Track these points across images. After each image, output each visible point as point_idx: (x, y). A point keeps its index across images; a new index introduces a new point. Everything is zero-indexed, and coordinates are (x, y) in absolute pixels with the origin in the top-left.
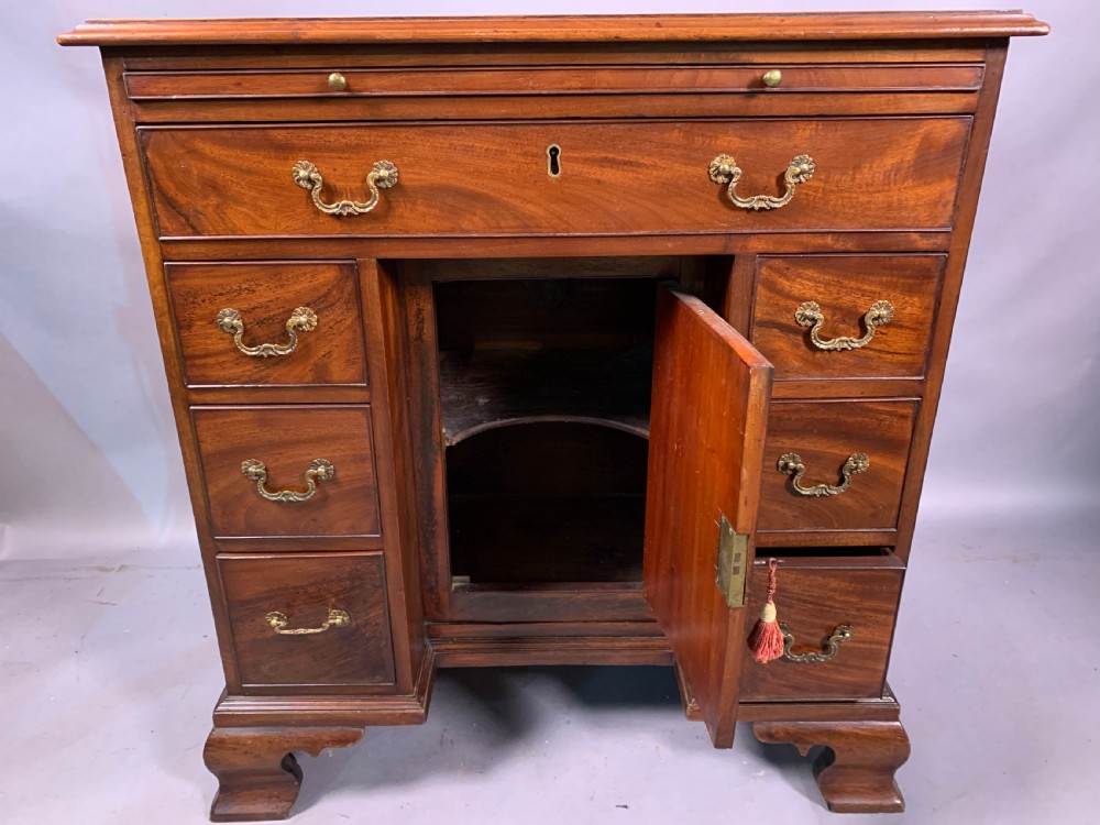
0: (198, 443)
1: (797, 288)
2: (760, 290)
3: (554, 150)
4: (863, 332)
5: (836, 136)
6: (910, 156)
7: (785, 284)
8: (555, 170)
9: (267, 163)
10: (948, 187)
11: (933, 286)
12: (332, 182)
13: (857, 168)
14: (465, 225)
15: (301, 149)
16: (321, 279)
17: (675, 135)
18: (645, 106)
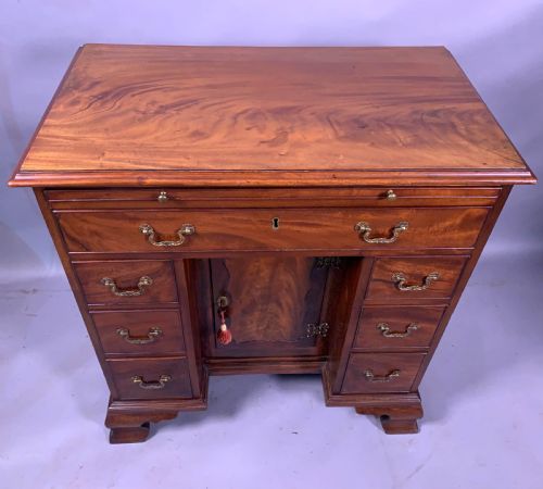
0: (94, 322)
1: (394, 268)
2: (376, 269)
3: (276, 221)
4: (424, 283)
5: (421, 215)
6: (458, 221)
7: (389, 267)
8: (276, 226)
9: (126, 225)
10: (475, 232)
11: (461, 267)
12: (160, 231)
13: (431, 226)
14: (229, 246)
15: (143, 219)
16: (154, 266)
17: (339, 214)
18: (324, 203)
